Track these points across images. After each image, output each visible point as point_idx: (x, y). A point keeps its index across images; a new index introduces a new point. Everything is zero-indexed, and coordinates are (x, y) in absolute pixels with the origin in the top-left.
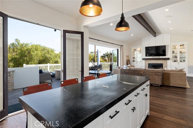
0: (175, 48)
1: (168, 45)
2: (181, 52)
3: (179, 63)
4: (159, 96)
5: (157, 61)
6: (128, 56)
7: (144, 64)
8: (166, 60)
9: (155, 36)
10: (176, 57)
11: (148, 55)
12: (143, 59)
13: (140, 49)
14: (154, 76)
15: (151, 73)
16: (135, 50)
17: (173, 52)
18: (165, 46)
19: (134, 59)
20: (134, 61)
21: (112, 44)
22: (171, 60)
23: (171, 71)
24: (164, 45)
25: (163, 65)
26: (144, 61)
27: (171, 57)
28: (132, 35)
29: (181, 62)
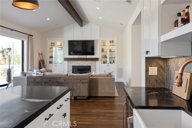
0: (104, 45)
1: (97, 40)
2: (110, 51)
3: (109, 65)
4: (85, 114)
5: (84, 62)
6: (42, 54)
7: (67, 67)
8: (95, 61)
9: (81, 25)
10: (106, 57)
11: (72, 53)
12: (66, 59)
13: (61, 44)
14: (79, 85)
15: (75, 80)
16: (52, 44)
17: (103, 50)
18: (94, 41)
19: (51, 60)
20: (51, 62)
21: (12, 30)
22: (101, 61)
23: (100, 76)
24: (92, 39)
25: (91, 68)
26: (66, 62)
27: (101, 57)
28: (48, 19)
29: (111, 63)
